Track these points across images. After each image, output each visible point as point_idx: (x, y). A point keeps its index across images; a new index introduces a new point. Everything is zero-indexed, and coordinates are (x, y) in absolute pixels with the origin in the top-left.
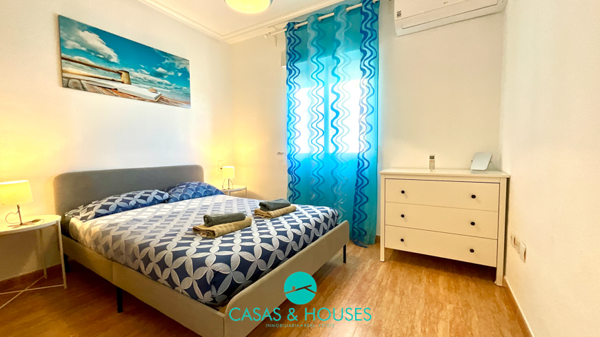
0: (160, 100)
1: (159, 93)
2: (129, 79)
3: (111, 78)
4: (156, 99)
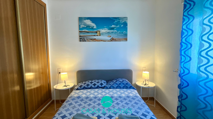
0: (112, 40)
1: (112, 37)
2: (100, 33)
3: (94, 35)
4: (110, 40)
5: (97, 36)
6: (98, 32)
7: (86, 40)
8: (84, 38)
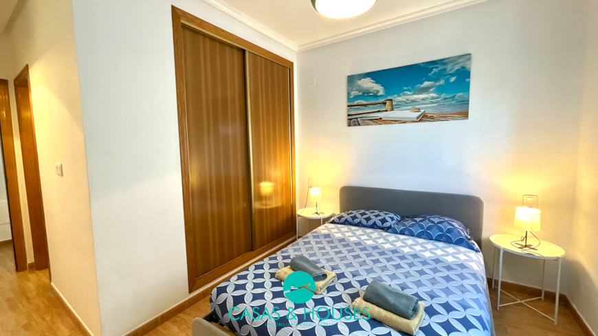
0: (424, 118)
1: (422, 111)
2: (392, 105)
3: (377, 110)
4: (418, 118)
5: (386, 111)
6: (388, 102)
7: (360, 122)
8: (357, 118)
